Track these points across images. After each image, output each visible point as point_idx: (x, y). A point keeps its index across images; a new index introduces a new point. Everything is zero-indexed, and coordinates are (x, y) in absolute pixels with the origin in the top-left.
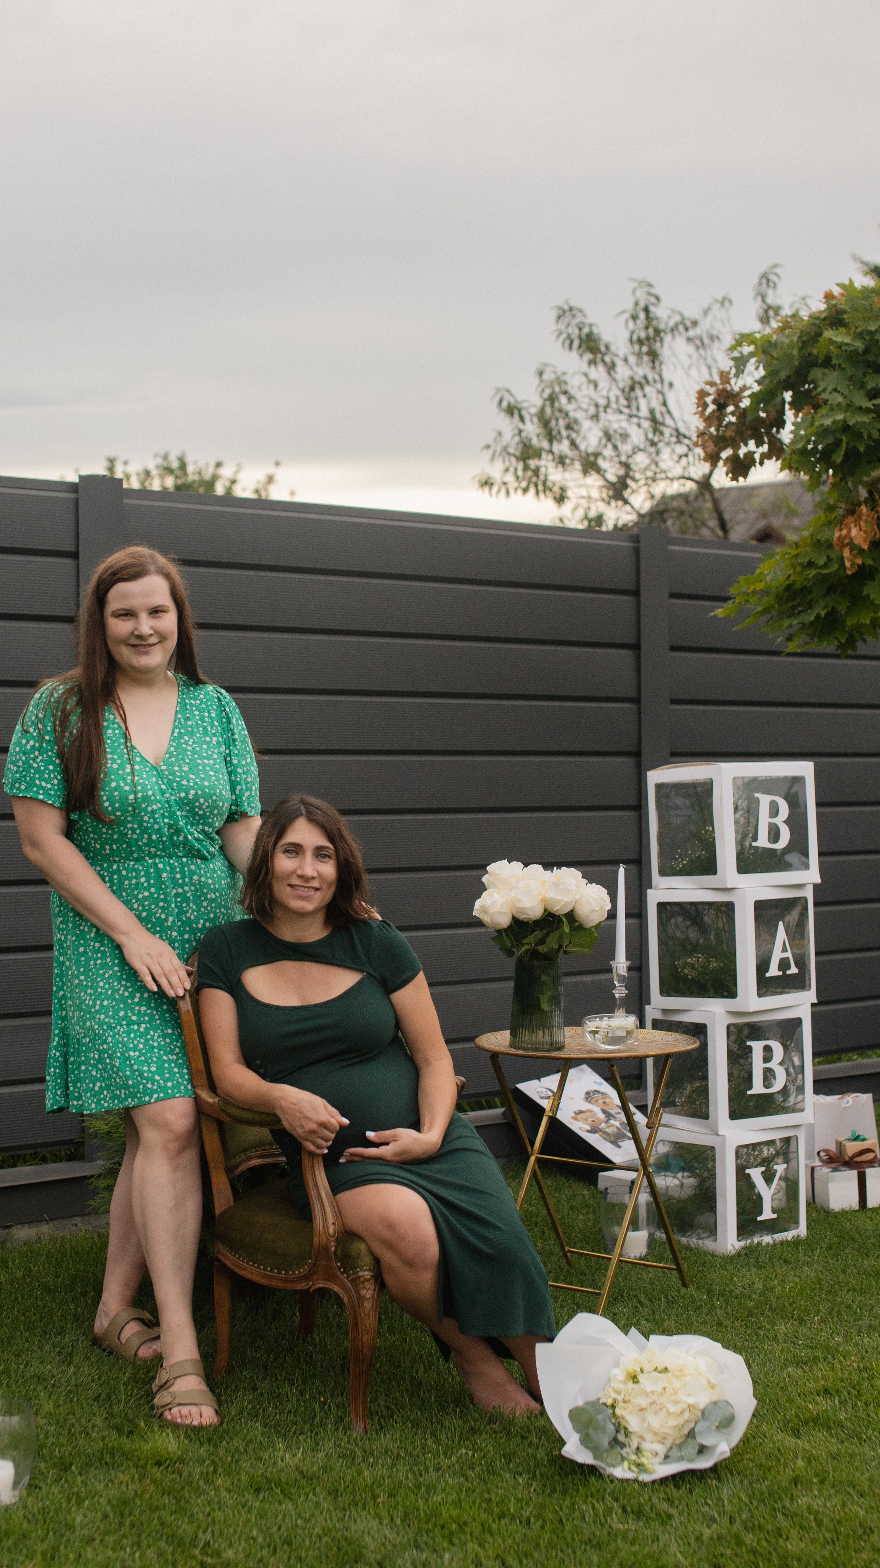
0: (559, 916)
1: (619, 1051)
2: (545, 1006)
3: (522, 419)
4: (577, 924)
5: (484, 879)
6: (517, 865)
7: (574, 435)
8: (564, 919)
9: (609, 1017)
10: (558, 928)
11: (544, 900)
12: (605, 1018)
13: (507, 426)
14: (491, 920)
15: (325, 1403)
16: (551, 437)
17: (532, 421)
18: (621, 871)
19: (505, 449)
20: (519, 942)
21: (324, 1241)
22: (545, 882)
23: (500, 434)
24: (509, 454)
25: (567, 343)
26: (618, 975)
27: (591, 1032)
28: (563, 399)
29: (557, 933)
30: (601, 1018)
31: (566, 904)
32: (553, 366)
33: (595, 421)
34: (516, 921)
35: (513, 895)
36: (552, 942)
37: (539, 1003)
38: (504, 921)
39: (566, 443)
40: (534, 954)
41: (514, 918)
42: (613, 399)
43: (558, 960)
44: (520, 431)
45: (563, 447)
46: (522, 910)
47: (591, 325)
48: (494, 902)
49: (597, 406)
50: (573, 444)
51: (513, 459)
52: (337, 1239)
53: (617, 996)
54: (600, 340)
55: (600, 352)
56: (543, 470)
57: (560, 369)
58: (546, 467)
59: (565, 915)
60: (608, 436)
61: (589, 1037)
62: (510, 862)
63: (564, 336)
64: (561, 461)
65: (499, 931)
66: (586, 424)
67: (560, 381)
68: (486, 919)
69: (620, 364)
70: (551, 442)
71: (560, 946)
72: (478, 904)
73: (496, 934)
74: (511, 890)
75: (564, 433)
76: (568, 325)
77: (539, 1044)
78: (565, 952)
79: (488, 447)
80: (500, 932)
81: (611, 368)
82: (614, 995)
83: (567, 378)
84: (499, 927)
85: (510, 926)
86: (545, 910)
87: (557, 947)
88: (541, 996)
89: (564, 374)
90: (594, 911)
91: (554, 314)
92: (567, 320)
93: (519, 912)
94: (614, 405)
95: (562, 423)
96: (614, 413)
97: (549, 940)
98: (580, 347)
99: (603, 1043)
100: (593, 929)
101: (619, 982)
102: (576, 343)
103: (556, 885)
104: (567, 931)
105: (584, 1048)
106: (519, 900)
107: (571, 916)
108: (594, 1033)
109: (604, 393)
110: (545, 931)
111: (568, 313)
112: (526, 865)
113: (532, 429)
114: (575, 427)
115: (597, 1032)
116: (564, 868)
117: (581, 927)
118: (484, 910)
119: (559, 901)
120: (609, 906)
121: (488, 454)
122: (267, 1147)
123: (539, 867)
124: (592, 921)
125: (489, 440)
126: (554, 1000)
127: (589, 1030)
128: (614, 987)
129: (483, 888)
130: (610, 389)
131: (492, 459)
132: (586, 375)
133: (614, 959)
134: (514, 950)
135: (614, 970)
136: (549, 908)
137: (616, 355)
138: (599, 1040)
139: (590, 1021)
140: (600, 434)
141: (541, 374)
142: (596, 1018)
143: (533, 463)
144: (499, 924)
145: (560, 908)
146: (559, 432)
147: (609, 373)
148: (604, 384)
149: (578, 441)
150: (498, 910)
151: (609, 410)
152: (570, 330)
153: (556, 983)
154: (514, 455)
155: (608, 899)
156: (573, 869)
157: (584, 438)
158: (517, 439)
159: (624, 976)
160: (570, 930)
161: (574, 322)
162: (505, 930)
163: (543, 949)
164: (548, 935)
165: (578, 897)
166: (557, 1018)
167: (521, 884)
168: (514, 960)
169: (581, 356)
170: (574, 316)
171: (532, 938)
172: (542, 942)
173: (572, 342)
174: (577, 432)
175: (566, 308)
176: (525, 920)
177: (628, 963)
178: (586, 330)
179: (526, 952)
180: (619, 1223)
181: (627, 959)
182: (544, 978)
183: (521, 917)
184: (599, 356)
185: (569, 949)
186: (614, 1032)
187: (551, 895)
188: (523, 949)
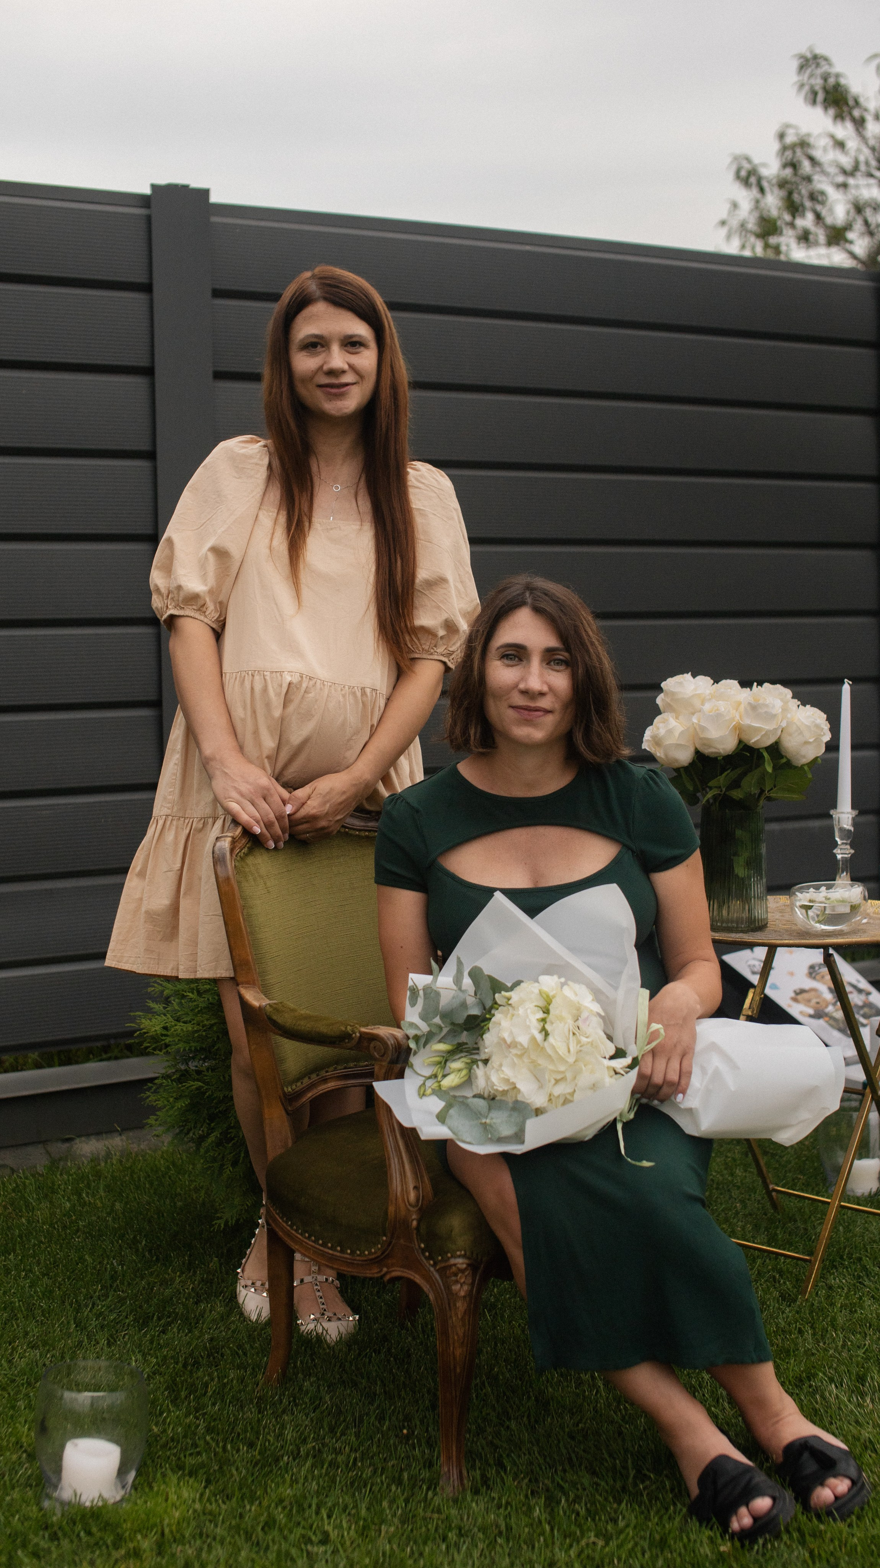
0: (758, 749)
1: (840, 933)
2: (740, 871)
3: (762, 190)
4: (784, 760)
5: (660, 700)
6: (703, 683)
7: (819, 208)
8: (766, 755)
9: (829, 887)
10: (758, 766)
11: (739, 729)
12: (823, 888)
13: (745, 198)
14: (666, 756)
15: (408, 1437)
16: (793, 208)
17: (772, 192)
18: (846, 689)
19: (743, 225)
20: (704, 785)
21: (403, 1213)
22: (739, 703)
23: (735, 206)
24: (747, 231)
25: (810, 96)
26: (842, 830)
27: (803, 907)
28: (806, 166)
29: (757, 773)
30: (817, 888)
31: (767, 733)
32: (795, 127)
33: (841, 190)
34: (700, 757)
35: (695, 720)
36: (750, 785)
37: (731, 867)
38: (684, 757)
39: (810, 216)
40: (724, 801)
41: (697, 753)
42: (862, 158)
43: (759, 809)
44: (757, 202)
45: (807, 221)
46: (707, 742)
47: (838, 76)
48: (670, 732)
49: (844, 172)
50: (818, 217)
51: (752, 239)
52: (420, 1209)
53: (839, 857)
54: (847, 91)
55: (847, 104)
56: (783, 248)
57: (804, 130)
58: (788, 245)
59: (767, 749)
60: (859, 208)
61: (799, 913)
62: (694, 676)
63: (807, 88)
64: (805, 238)
65: (677, 770)
66: (833, 194)
67: (803, 144)
68: (659, 753)
69: (869, 118)
70: (794, 217)
71: (762, 791)
72: (648, 733)
73: (675, 774)
74: (693, 714)
75: (808, 204)
76: (811, 76)
77: (732, 922)
78: (769, 799)
79: (723, 223)
80: (680, 774)
81: (859, 124)
82: (835, 856)
83: (812, 141)
84: (676, 765)
85: (692, 764)
86: (740, 742)
87: (755, 791)
88: (735, 858)
89: (809, 135)
90: (807, 743)
91: (795, 64)
92: (809, 71)
93: (704, 744)
94: (863, 167)
95: (804, 192)
96: (862, 176)
97: (745, 782)
98: (825, 100)
99: (819, 922)
100: (806, 768)
101: (841, 839)
102: (821, 96)
103: (753, 707)
104: (769, 769)
105: (794, 927)
106: (703, 729)
107: (775, 750)
108: (807, 908)
109: (853, 153)
110: (739, 771)
111: (811, 62)
112: (716, 681)
113: (773, 201)
114: (820, 198)
115: (810, 907)
116: (766, 685)
117: (789, 765)
118: (657, 741)
119: (758, 730)
120: (827, 737)
121: (723, 231)
122: (352, 1065)
123: (734, 683)
124: (804, 757)
125: (724, 215)
126: (754, 863)
127: (798, 904)
128: (836, 845)
129: (657, 711)
130: (859, 150)
131: (729, 237)
132: (832, 137)
133: (835, 806)
134: (699, 794)
135: (835, 823)
136: (745, 738)
137: (866, 110)
138: (813, 919)
139: (801, 890)
140: (850, 206)
141: (781, 136)
142: (808, 887)
143: (773, 240)
144: (676, 760)
145: (759, 739)
146: (802, 205)
147: (857, 130)
148: (853, 144)
149: (824, 212)
150: (675, 742)
151: (858, 174)
152: (813, 81)
153: (756, 840)
154: (751, 232)
155: (826, 726)
156: (779, 686)
157: (831, 210)
158: (756, 214)
159: (849, 831)
160: (774, 768)
161: (819, 71)
162: (686, 769)
163: (737, 794)
164: (745, 774)
165: (784, 724)
166: (758, 887)
167: (707, 707)
168: (698, 809)
169: (826, 109)
170: (818, 65)
171: (722, 780)
172: (736, 784)
173: (815, 94)
174: (823, 203)
175: (809, 55)
176: (712, 756)
177: (855, 813)
178: (832, 81)
179: (715, 797)
180: (845, 1148)
181: (853, 808)
182: (739, 833)
183: (707, 751)
184: (845, 109)
185: (773, 795)
186: (833, 908)
187: (747, 721)
188: (710, 795)
